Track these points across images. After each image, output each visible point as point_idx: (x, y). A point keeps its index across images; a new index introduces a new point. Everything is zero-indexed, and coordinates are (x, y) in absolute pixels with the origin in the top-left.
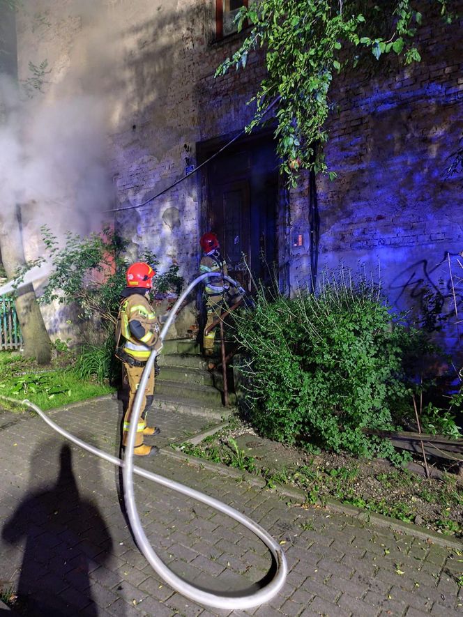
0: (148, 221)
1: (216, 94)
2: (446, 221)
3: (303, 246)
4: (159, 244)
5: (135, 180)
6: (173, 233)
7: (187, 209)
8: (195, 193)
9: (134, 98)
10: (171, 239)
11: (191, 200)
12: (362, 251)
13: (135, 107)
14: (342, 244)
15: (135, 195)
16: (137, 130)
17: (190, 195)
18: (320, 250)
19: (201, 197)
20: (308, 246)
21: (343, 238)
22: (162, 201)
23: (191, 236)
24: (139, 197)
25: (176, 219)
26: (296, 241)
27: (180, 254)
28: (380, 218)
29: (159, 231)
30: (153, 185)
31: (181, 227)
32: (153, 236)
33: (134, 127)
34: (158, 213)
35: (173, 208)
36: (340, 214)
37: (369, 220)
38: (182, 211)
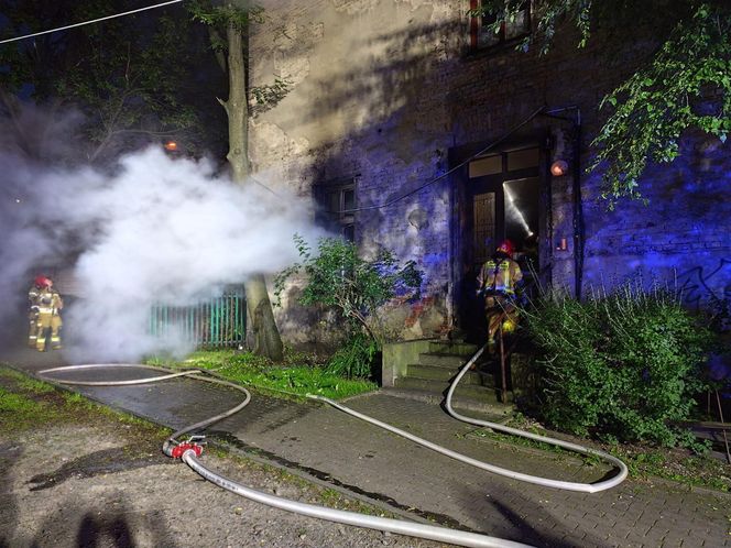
0: (392, 222)
1: (472, 103)
2: (722, 229)
3: (567, 250)
4: (404, 244)
5: (379, 181)
6: (420, 234)
7: (436, 210)
8: (446, 196)
9: (379, 104)
10: (418, 240)
11: (442, 202)
12: (633, 257)
13: (382, 112)
14: (610, 249)
15: (378, 195)
16: (383, 134)
17: (440, 197)
18: (586, 254)
19: (452, 200)
20: (571, 249)
21: (611, 244)
22: (409, 202)
23: (441, 237)
24: (383, 198)
25: (424, 220)
26: (559, 245)
27: (427, 254)
28: (650, 225)
29: (404, 231)
30: (399, 187)
31: (429, 229)
32: (397, 235)
33: (380, 131)
34: (404, 214)
35: (421, 210)
36: (608, 220)
37: (639, 226)
38: (431, 212)
